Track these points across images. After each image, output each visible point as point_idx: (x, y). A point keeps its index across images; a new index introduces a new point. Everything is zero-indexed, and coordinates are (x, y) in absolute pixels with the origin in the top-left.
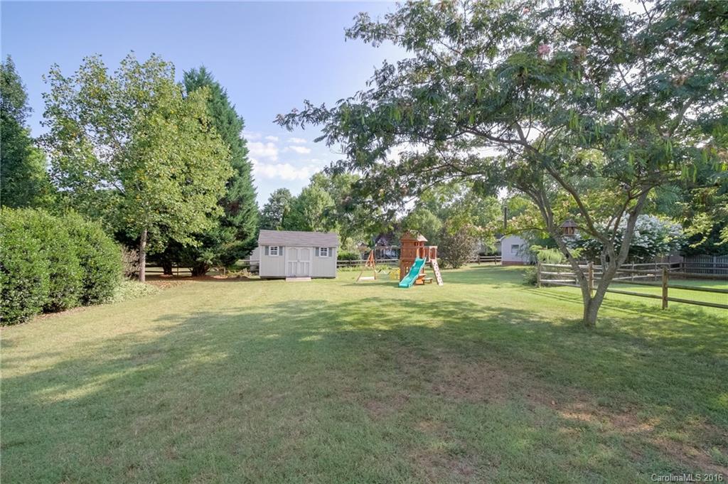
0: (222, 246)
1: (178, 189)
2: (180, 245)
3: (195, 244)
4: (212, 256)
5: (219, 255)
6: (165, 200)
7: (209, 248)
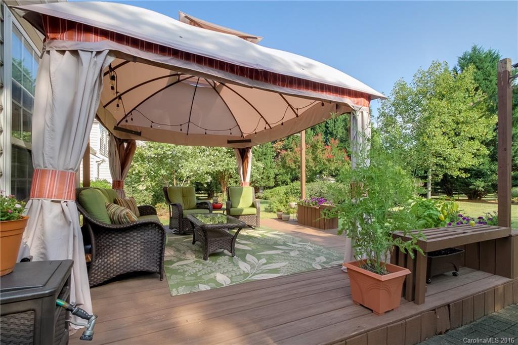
0: (493, 177)
1: (447, 141)
2: (452, 177)
3: (464, 176)
4: (483, 184)
5: (490, 184)
6: (438, 149)
7: (480, 178)
